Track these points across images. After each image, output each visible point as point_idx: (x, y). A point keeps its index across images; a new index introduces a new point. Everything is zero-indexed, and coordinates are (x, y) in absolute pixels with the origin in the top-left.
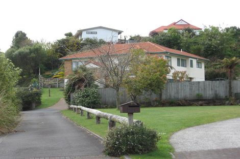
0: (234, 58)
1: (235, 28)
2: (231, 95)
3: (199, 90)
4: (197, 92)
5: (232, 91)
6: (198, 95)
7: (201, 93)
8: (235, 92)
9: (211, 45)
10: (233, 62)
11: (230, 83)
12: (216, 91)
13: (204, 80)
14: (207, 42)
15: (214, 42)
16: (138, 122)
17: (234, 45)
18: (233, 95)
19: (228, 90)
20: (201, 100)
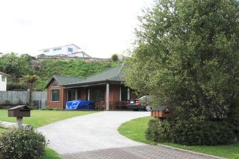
0: (35, 76)
1: (27, 55)
2: (30, 102)
3: (7, 97)
4: (6, 99)
5: (32, 99)
6: (7, 101)
7: (9, 99)
8: (34, 100)
9: (10, 66)
10: (34, 78)
11: (31, 93)
12: (20, 99)
13: (6, 90)
14: (8, 63)
15: (14, 63)
16: (28, 126)
17: (26, 67)
18: (32, 102)
19: (29, 98)
20: (9, 105)
